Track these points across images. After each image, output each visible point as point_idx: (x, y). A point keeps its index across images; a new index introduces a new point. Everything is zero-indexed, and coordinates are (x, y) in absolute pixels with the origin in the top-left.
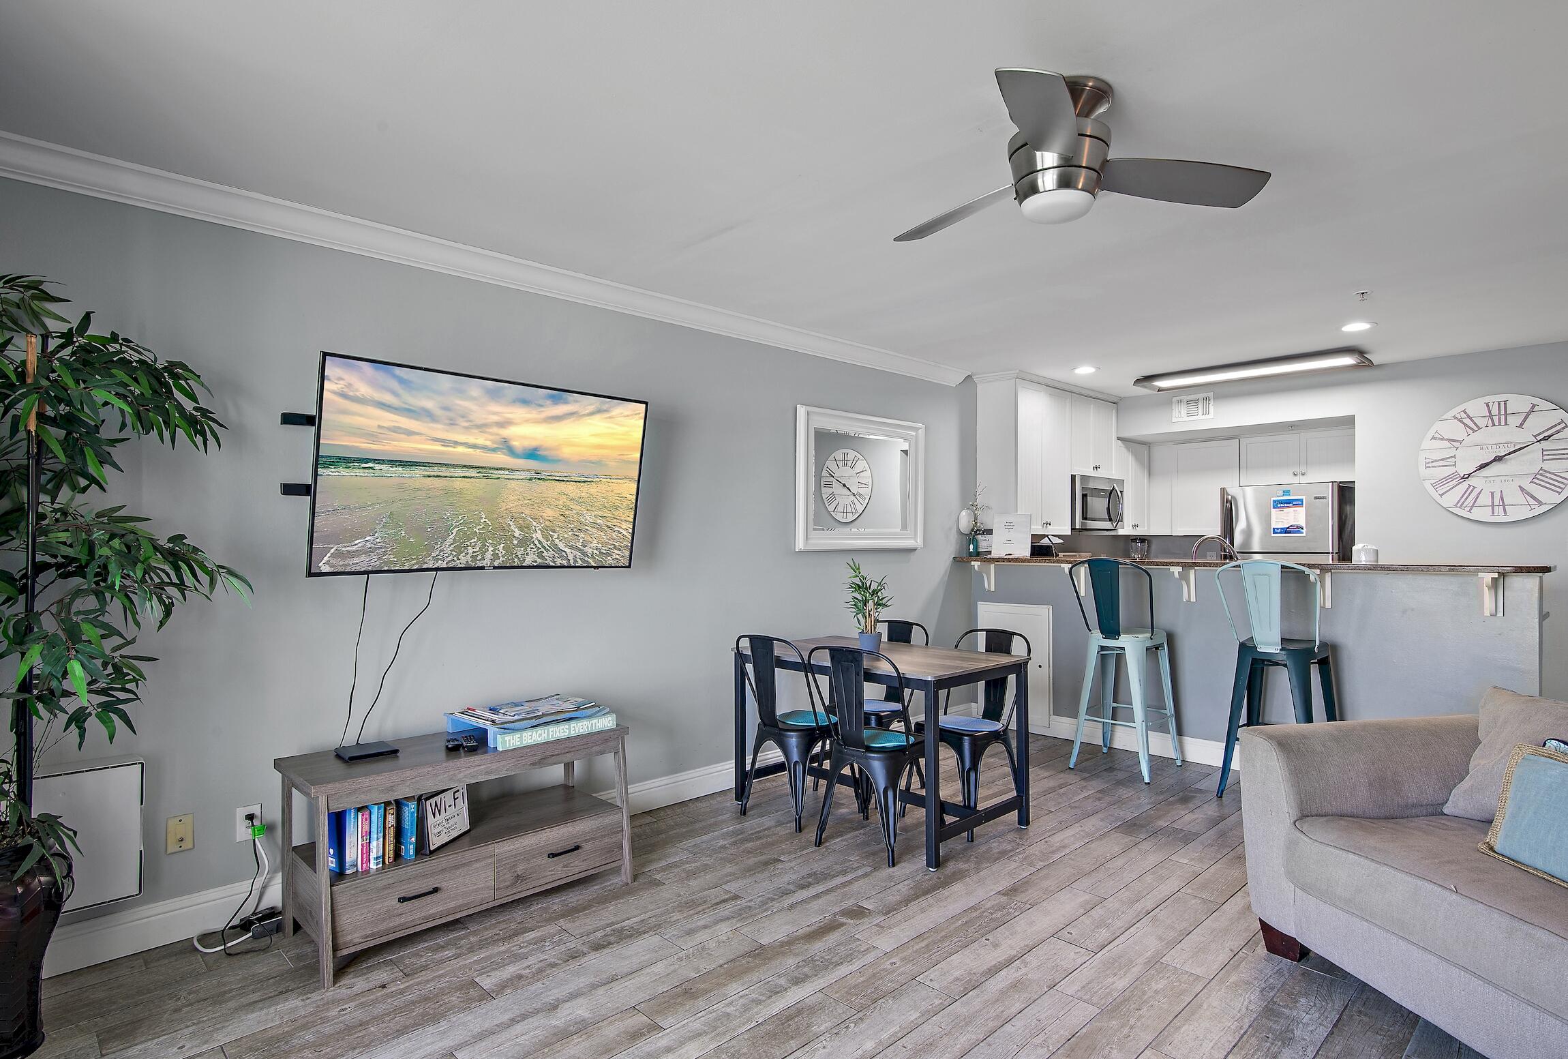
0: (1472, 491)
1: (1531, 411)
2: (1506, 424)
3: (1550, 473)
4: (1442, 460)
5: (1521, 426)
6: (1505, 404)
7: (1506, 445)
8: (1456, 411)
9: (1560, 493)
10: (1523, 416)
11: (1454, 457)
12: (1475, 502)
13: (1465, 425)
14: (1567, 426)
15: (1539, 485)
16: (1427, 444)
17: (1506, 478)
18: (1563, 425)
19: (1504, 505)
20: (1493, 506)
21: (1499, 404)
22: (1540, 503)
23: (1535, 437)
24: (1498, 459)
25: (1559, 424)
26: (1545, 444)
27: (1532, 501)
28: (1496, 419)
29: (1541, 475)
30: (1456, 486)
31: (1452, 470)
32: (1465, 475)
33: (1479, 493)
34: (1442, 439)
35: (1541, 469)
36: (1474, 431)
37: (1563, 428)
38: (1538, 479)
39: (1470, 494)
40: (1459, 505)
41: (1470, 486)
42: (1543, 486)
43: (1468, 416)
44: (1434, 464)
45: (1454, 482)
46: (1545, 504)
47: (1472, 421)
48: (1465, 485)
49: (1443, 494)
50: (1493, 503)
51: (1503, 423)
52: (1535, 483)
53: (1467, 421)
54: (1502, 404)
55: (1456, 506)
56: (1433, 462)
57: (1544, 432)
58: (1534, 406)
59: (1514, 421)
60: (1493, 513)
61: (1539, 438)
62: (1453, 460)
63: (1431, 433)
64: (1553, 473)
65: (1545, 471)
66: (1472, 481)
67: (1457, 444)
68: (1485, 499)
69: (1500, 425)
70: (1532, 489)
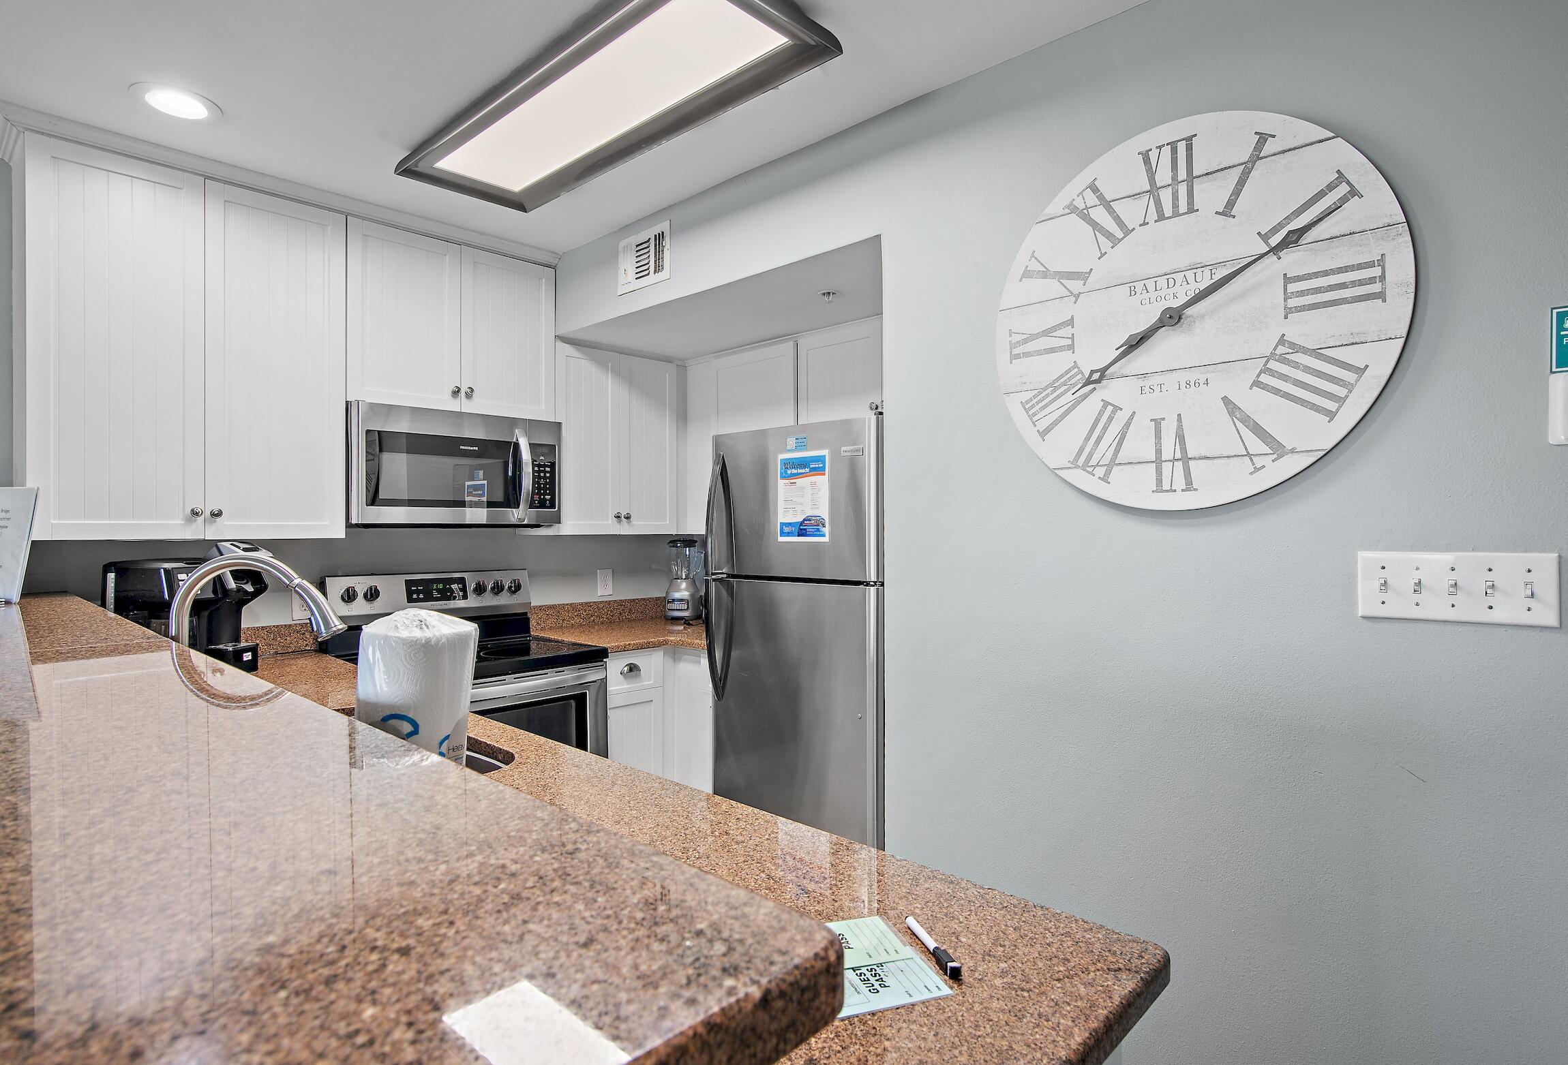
0: (1111, 419)
1: (1256, 157)
2: (1191, 210)
3: (1305, 351)
4: (1046, 333)
5: (1227, 211)
6: (1189, 148)
7: (1190, 275)
8: (1074, 190)
9: (1331, 415)
10: (1235, 174)
11: (1070, 323)
12: (1117, 451)
13: (1095, 225)
14: (1353, 192)
15: (1276, 391)
16: (1016, 291)
17: (1192, 376)
18: (1343, 189)
19: (1186, 459)
20: (1159, 461)
21: (1174, 151)
22: (1278, 450)
23: (1265, 237)
24: (1172, 318)
25: (1331, 187)
26: (1293, 261)
27: (1256, 445)
28: (1166, 196)
29: (1283, 360)
30: (1074, 407)
31: (1063, 361)
32: (1092, 372)
33: (1128, 425)
34: (1045, 274)
35: (1282, 341)
36: (1115, 241)
37: (1344, 200)
38: (1272, 373)
39: (1105, 429)
40: (1081, 462)
41: (1106, 404)
42: (1287, 396)
43: (1101, 198)
44: (1031, 347)
45: (1069, 397)
46: (1293, 451)
47: (1111, 211)
48: (1093, 404)
49: (1048, 430)
50: (1159, 452)
51: (1183, 207)
52: (1265, 387)
53: (1100, 215)
54: (1182, 147)
55: (1074, 464)
56: (1025, 341)
57: (1289, 219)
58: (1263, 138)
59: (1211, 195)
60: (1159, 481)
61: (1275, 240)
62: (1067, 331)
63: (1021, 261)
64: (1315, 353)
65: (1292, 345)
66: (1111, 391)
67: (1077, 286)
68: (1140, 444)
69: (1176, 214)
70: (1256, 403)
